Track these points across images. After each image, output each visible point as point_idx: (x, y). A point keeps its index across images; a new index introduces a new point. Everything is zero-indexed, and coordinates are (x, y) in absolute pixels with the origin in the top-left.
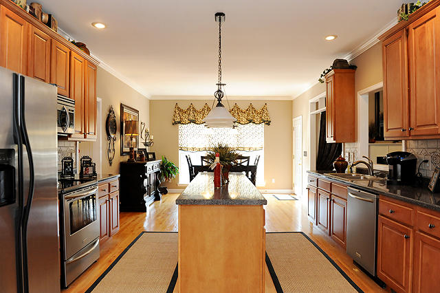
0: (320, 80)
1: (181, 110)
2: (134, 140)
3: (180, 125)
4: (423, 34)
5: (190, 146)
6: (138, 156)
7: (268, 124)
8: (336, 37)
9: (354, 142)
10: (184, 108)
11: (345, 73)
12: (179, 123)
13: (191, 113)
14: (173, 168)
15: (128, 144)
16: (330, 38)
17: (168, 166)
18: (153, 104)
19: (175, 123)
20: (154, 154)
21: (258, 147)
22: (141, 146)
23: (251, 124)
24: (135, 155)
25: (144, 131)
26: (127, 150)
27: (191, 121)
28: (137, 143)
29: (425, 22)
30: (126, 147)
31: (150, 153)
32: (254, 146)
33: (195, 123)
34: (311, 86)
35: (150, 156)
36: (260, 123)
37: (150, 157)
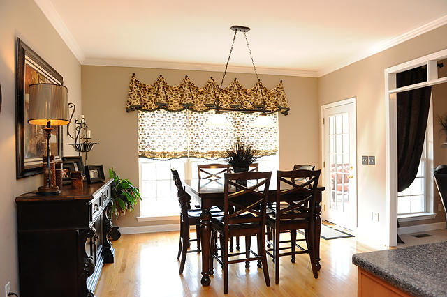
1: (141, 86)
2: (53, 139)
3: (140, 113)
5: (159, 150)
6: (64, 174)
7: (285, 113)
10: (148, 81)
12: (139, 108)
13: (161, 91)
14: (130, 190)
15: (40, 148)
17: (120, 187)
18: (88, 72)
19: (132, 109)
20: (100, 168)
21: (270, 149)
22: (70, 152)
23: (259, 112)
24: (58, 173)
25: (73, 121)
26: (36, 162)
27: (160, 106)
28: (59, 145)
30: (32, 156)
31: (93, 167)
33: (167, 109)
35: (93, 174)
36: (274, 111)
37: (92, 176)
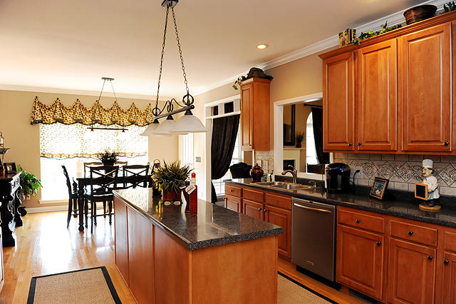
0: (234, 86)
1: (42, 106)
3: (41, 125)
4: (374, 61)
5: (56, 152)
8: (267, 46)
9: (269, 150)
10: (48, 103)
11: (263, 82)
12: (41, 122)
13: (58, 109)
14: (34, 181)
16: (262, 47)
17: (26, 178)
19: (35, 122)
20: (13, 165)
21: (141, 152)
23: (133, 126)
27: (57, 121)
29: (378, 50)
32: (137, 152)
33: (62, 123)
34: (208, 90)
35: (9, 168)
36: (144, 125)
37: (9, 170)
